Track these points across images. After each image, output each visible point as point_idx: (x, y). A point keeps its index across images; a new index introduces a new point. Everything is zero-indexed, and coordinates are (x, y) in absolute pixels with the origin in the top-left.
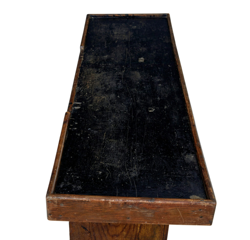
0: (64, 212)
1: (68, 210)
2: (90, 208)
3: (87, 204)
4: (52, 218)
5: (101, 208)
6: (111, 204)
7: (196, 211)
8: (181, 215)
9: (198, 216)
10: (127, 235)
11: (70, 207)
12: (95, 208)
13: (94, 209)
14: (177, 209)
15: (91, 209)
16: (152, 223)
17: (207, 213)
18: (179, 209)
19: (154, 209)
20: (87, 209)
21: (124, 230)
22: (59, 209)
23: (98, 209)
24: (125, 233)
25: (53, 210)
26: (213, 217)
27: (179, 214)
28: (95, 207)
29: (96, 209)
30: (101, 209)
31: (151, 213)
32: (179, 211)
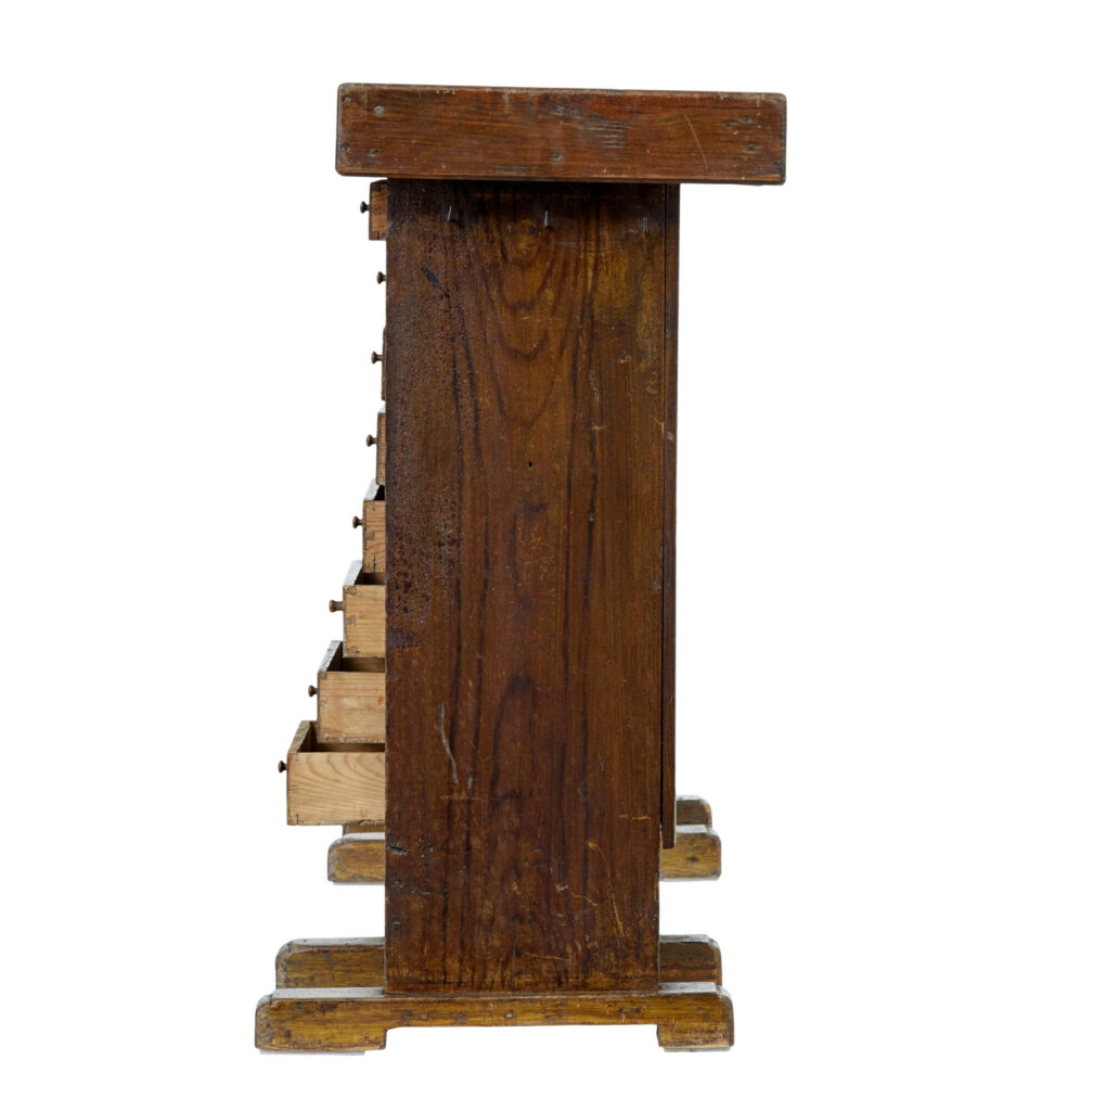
0: (384, 137)
1: (395, 130)
2: (453, 118)
3: (445, 103)
4: (349, 159)
5: (482, 117)
6: (510, 100)
7: (735, 124)
8: (697, 141)
9: (744, 144)
10: (557, 300)
11: (402, 116)
12: (467, 120)
13: (464, 122)
14: (682, 116)
15: (457, 122)
16: (621, 173)
17: (764, 130)
18: (689, 116)
19: (623, 117)
20: (447, 124)
21: (548, 281)
22: (370, 125)
23: (474, 123)
24: (550, 294)
25: (355, 130)
26: (784, 145)
27: (689, 134)
28: (468, 116)
29: (469, 123)
30: (483, 120)
31: (615, 133)
32: (691, 126)
